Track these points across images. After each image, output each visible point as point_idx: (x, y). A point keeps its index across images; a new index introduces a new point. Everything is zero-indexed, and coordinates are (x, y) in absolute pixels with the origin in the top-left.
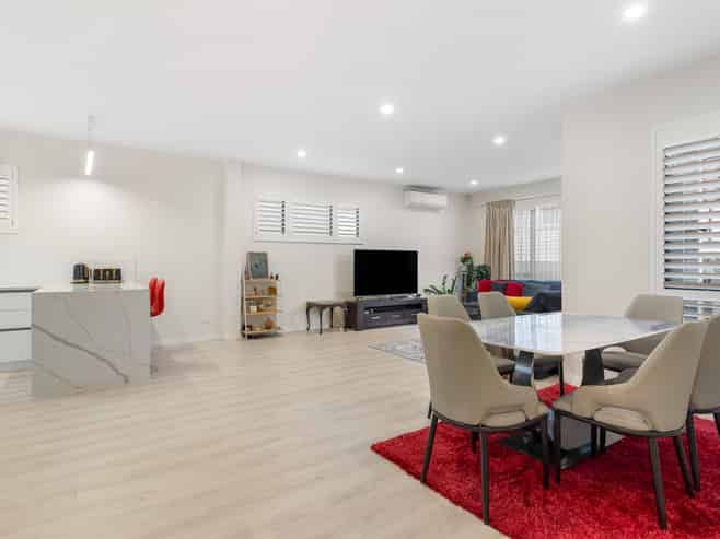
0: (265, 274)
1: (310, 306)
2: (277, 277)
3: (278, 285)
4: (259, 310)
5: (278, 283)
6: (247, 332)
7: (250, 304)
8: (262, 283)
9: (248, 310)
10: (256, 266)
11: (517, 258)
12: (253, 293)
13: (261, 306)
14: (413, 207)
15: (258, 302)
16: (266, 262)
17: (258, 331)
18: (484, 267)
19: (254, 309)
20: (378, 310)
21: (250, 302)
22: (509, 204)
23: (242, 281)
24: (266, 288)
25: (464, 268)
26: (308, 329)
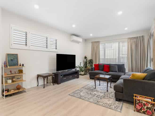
0: (17, 64)
1: (38, 76)
2: (23, 65)
3: (24, 69)
4: (13, 81)
5: (23, 67)
6: (5, 94)
7: (7, 79)
8: (15, 69)
9: (6, 82)
10: (12, 60)
11: (101, 58)
12: (10, 73)
13: (14, 80)
14: (73, 41)
15: (12, 78)
16: (17, 58)
17: (12, 92)
18: (91, 60)
19: (10, 81)
20: (65, 76)
21: (7, 78)
22: (98, 42)
23: (2, 68)
24: (17, 71)
25: (85, 60)
26: (38, 85)
